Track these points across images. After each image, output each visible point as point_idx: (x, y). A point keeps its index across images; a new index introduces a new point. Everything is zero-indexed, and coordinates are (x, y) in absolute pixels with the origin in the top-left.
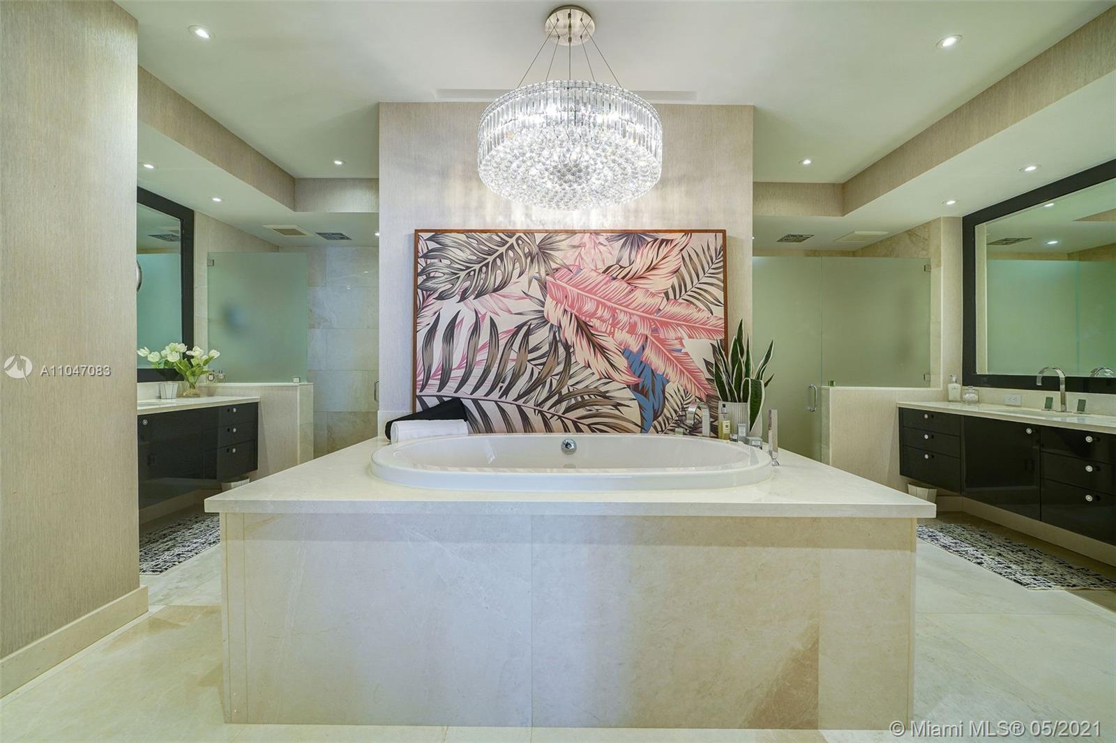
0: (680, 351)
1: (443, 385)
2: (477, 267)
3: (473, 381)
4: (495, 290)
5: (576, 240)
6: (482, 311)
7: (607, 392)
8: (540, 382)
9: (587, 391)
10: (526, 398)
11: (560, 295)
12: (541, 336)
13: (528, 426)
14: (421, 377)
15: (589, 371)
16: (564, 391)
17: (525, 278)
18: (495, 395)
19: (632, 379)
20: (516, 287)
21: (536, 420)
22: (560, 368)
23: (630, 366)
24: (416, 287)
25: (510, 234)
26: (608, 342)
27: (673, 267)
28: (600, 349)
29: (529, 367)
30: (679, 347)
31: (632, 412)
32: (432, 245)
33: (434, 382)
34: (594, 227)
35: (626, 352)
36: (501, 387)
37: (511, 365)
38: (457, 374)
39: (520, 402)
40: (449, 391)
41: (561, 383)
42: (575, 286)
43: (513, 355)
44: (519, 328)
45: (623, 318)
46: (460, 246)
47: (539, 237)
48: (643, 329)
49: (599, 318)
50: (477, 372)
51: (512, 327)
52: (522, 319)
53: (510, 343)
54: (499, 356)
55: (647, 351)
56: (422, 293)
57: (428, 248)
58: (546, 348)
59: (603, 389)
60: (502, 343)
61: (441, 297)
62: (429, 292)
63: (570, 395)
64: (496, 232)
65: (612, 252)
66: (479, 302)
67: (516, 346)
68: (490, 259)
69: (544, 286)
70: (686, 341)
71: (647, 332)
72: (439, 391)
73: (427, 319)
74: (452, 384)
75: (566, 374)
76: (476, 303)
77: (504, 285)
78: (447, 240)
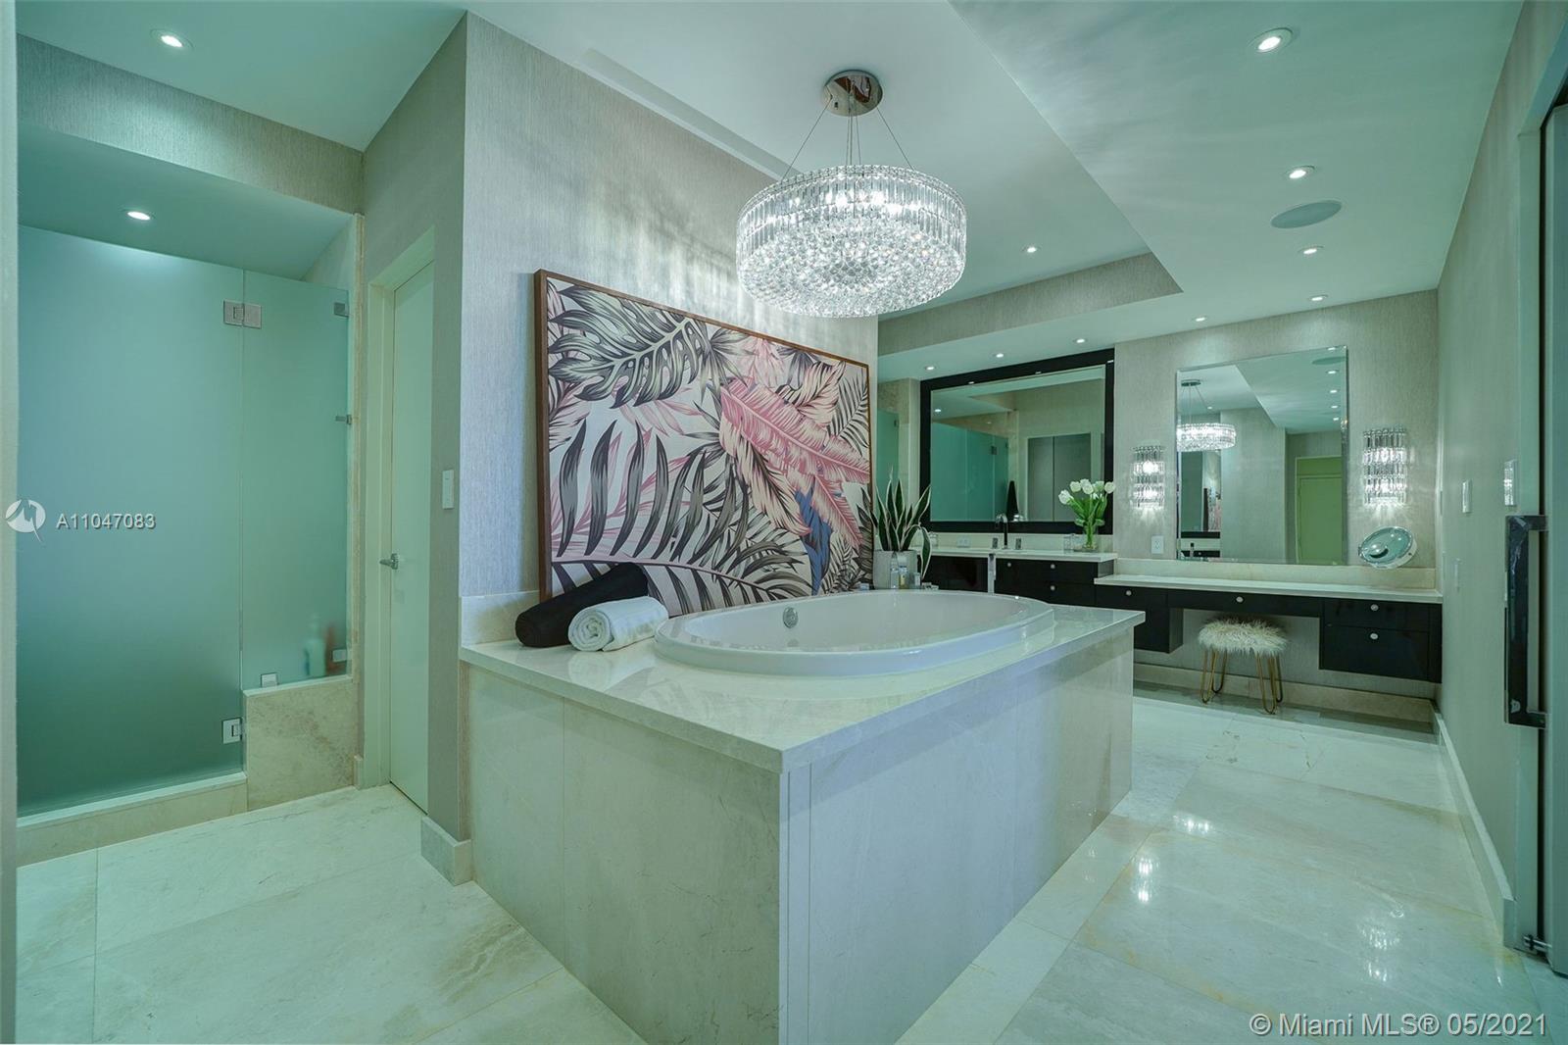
0: (839, 495)
1: (593, 543)
2: (637, 355)
3: (636, 535)
4: (662, 396)
5: (750, 343)
6: (646, 426)
7: (782, 546)
8: (717, 535)
9: (765, 546)
10: (701, 559)
11: (735, 415)
12: (716, 470)
13: (705, 600)
14: (557, 531)
15: (766, 519)
16: (743, 546)
17: (697, 384)
18: (665, 557)
19: (804, 529)
20: (690, 394)
21: (714, 589)
22: (737, 516)
23: (802, 513)
24: (548, 371)
25: (679, 316)
26: (782, 482)
27: (832, 399)
28: (775, 490)
29: (705, 513)
30: (838, 491)
31: (804, 570)
32: (571, 305)
33: (580, 538)
34: (770, 334)
35: (798, 495)
36: (673, 543)
37: (684, 510)
38: (614, 524)
39: (696, 565)
40: (604, 553)
41: (739, 535)
42: (750, 405)
43: (686, 496)
44: (692, 456)
45: (794, 453)
46: (611, 317)
47: (711, 331)
48: (812, 469)
49: (773, 451)
50: (642, 521)
51: (684, 454)
52: (696, 444)
53: (682, 479)
54: (669, 498)
55: (815, 495)
56: (548, 377)
57: (564, 309)
58: (722, 488)
59: (779, 542)
60: (673, 476)
61: (589, 395)
62: (570, 383)
63: (749, 551)
64: (657, 309)
65: (776, 369)
66: (641, 410)
67: (689, 483)
68: (655, 347)
69: (718, 400)
70: (844, 484)
71: (815, 472)
72: (588, 553)
73: (563, 431)
74: (607, 541)
75: (743, 523)
76: (638, 413)
77: (671, 391)
78: (595, 301)
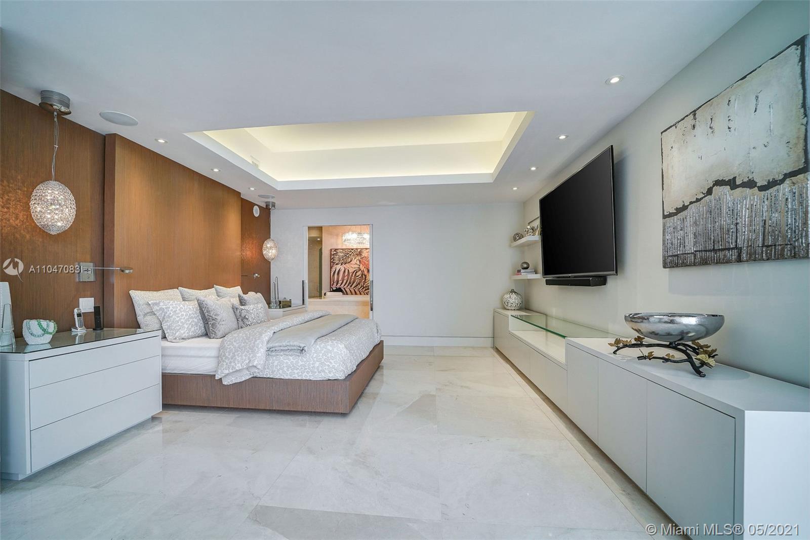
1: (337, 284)
2: (345, 257)
3: (344, 284)
4: (349, 263)
5: (367, 250)
6: (346, 267)
8: (359, 284)
10: (356, 287)
11: (364, 264)
12: (359, 273)
13: (356, 294)
14: (332, 283)
16: (364, 286)
17: (356, 260)
18: (349, 287)
20: (354, 261)
21: (358, 292)
22: (363, 280)
24: (331, 262)
25: (352, 249)
29: (357, 280)
32: (335, 252)
33: (335, 284)
37: (352, 280)
38: (340, 282)
39: (354, 288)
40: (338, 286)
41: (364, 284)
42: (367, 261)
43: (353, 278)
44: (355, 271)
46: (341, 252)
47: (359, 250)
50: (345, 281)
51: (353, 271)
52: (355, 269)
53: (352, 275)
54: (350, 278)
56: (332, 263)
58: (360, 276)
60: (351, 275)
61: (337, 264)
62: (334, 263)
63: (366, 287)
64: (349, 249)
67: (354, 276)
68: (348, 255)
69: (360, 261)
72: (336, 286)
73: (333, 270)
74: (339, 284)
75: (365, 282)
76: (345, 266)
77: (351, 261)
78: (338, 251)
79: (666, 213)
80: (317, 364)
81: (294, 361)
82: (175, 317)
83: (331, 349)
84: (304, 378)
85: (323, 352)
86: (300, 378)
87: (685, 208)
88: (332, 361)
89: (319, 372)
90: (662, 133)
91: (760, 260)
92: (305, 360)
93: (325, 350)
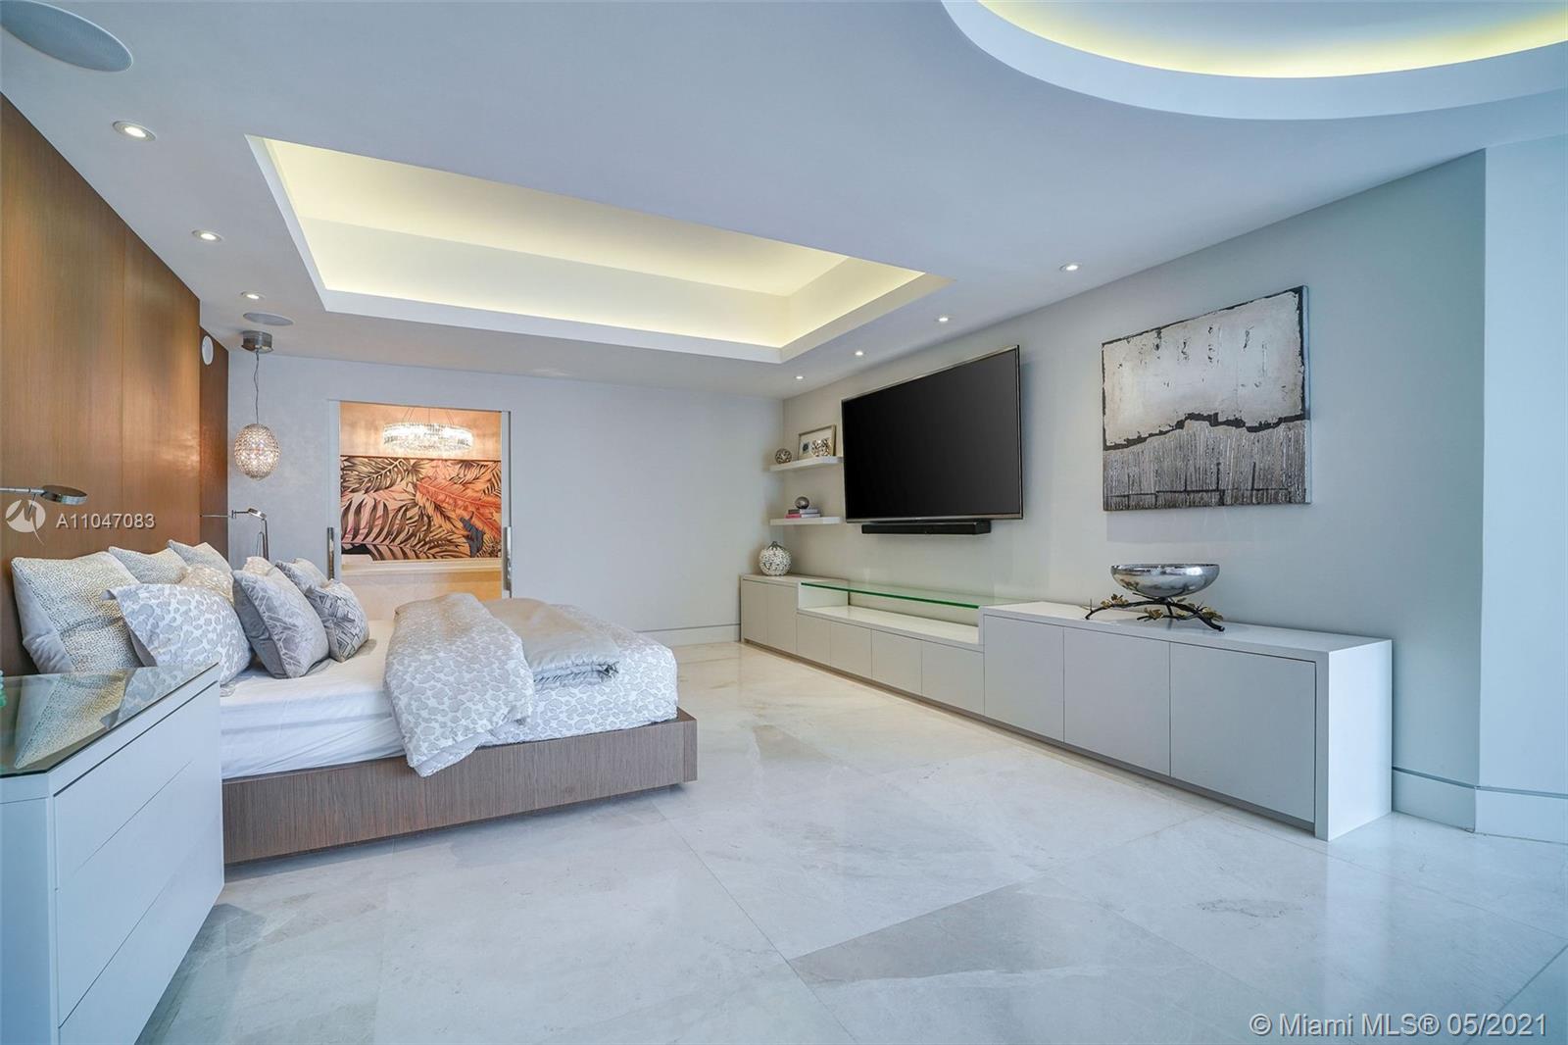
1: (354, 537)
2: (375, 476)
3: (373, 535)
4: (386, 488)
5: (434, 463)
6: (378, 499)
7: (452, 539)
8: (413, 535)
9: (440, 539)
10: (405, 543)
11: (425, 491)
12: (414, 512)
13: (406, 556)
15: (440, 530)
16: (427, 539)
17: (404, 482)
18: (387, 542)
19: (466, 533)
20: (400, 486)
21: (411, 555)
22: (425, 528)
23: (465, 526)
25: (396, 459)
26: (452, 515)
27: (488, 478)
28: (448, 518)
29: (407, 528)
31: (466, 548)
32: (347, 463)
33: (349, 536)
34: (444, 457)
35: (462, 520)
36: (390, 538)
37: (396, 527)
38: (363, 531)
39: (402, 545)
40: (358, 540)
41: (425, 536)
42: (434, 487)
43: (397, 522)
44: (402, 507)
45: (460, 502)
46: (364, 465)
47: (412, 462)
48: (471, 509)
49: (448, 503)
50: (376, 530)
51: (397, 507)
52: (404, 503)
53: (395, 516)
54: (389, 522)
55: (473, 519)
58: (417, 518)
59: (449, 538)
60: (391, 516)
61: (353, 491)
63: (430, 541)
64: (386, 458)
65: (454, 471)
66: (377, 494)
67: (399, 517)
68: (383, 472)
69: (415, 486)
70: (495, 514)
71: (474, 510)
72: (353, 539)
73: (343, 503)
74: (360, 537)
75: (428, 531)
76: (375, 495)
77: (391, 485)
78: (356, 461)
79: (1108, 444)
80: (633, 696)
81: (585, 697)
82: (191, 628)
83: (654, 661)
84: (609, 728)
85: (641, 670)
86: (598, 730)
87: (1140, 440)
88: (660, 685)
89: (639, 712)
90: (1104, 344)
91: (1248, 504)
92: (607, 690)
93: (644, 665)
